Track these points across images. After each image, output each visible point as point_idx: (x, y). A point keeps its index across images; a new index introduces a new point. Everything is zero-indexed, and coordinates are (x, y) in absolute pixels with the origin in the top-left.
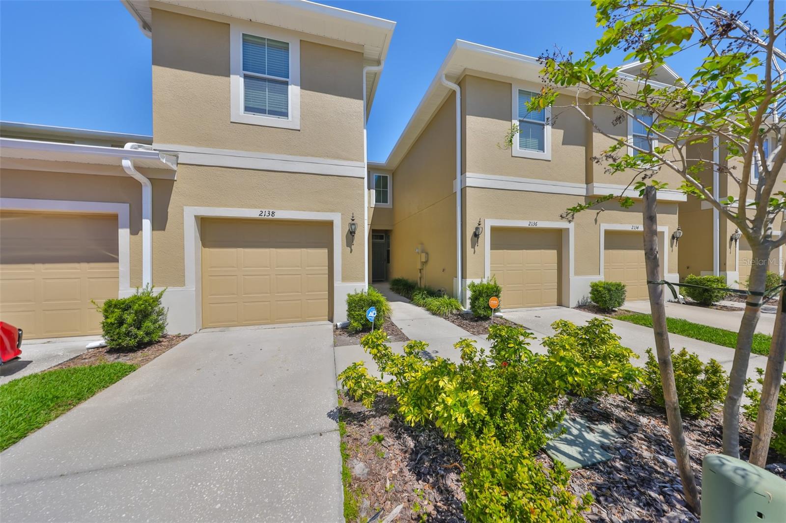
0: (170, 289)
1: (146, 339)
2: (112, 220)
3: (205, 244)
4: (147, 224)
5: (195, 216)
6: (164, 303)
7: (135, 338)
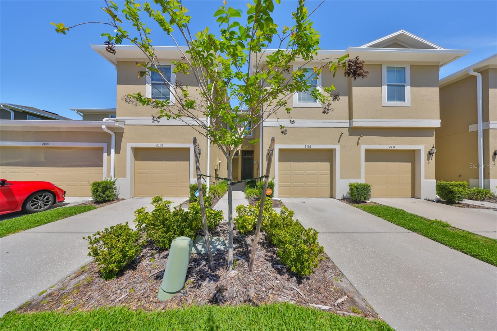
0: (119, 179)
1: (107, 199)
2: (101, 149)
3: (136, 159)
4: (113, 151)
5: (131, 147)
6: (117, 184)
7: (102, 198)
